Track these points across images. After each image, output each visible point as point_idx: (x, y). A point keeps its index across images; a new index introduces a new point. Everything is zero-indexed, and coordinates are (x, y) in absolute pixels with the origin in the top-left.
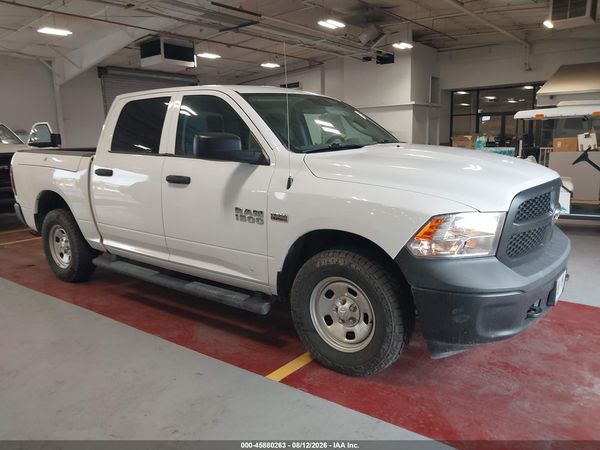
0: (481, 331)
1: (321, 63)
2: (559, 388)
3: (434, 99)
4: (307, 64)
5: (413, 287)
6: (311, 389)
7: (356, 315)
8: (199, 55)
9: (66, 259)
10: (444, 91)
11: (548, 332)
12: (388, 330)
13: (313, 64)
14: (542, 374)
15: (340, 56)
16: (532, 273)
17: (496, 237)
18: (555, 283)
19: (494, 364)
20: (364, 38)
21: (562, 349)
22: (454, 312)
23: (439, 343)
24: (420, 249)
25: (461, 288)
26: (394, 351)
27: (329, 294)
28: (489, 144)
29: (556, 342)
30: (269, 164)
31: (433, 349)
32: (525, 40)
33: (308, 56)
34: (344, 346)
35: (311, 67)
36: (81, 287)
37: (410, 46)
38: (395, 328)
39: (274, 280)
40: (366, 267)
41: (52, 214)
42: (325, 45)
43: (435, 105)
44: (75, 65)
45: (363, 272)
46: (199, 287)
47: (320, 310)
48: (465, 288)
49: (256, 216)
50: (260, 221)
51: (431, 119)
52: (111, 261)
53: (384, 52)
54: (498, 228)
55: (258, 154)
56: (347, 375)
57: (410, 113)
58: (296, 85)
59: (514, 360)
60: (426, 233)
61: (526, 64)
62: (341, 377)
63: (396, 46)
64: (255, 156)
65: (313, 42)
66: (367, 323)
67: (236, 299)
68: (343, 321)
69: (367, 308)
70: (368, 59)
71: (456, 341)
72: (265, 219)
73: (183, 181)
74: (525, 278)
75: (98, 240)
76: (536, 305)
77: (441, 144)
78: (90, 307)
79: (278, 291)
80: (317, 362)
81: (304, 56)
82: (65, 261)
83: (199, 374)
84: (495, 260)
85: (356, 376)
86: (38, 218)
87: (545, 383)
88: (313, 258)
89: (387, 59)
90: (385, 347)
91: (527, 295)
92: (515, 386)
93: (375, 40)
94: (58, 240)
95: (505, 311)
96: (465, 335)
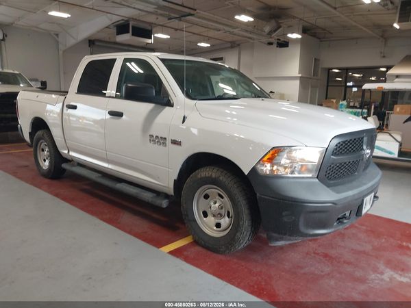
0: (303, 229)
1: (239, 45)
2: (358, 274)
3: (315, 74)
4: (229, 45)
5: (258, 195)
6: (187, 260)
7: (223, 212)
8: (156, 35)
9: (47, 163)
10: (322, 68)
11: (362, 236)
12: (241, 223)
13: (234, 45)
14: (349, 263)
15: (252, 41)
16: (343, 192)
17: (318, 165)
18: (363, 201)
19: (318, 254)
20: (267, 29)
21: (368, 247)
22: (284, 214)
23: (275, 235)
24: (264, 169)
25: (289, 197)
26: (245, 238)
27: (206, 197)
28: (349, 107)
29: (366, 242)
30: (173, 106)
31: (270, 239)
32: (382, 36)
33: (230, 39)
34: (213, 232)
35: (232, 47)
36: (55, 182)
37: (300, 36)
38: (246, 222)
39: (172, 185)
40: (229, 179)
41: (39, 133)
42: (241, 33)
43: (315, 77)
44: (73, 38)
45: (227, 183)
46: (124, 187)
47: (200, 207)
48: (292, 198)
49: (161, 141)
50: (164, 144)
51: (312, 87)
52: (73, 166)
53: (282, 40)
54: (320, 158)
55: (166, 100)
56: (214, 252)
57: (298, 82)
58: (221, 59)
59: (332, 252)
60: (268, 159)
61: (381, 53)
62: (209, 253)
63: (289, 35)
64: (164, 101)
65: (232, 30)
66: (229, 217)
67: (147, 196)
68: (214, 216)
69: (229, 207)
70: (271, 44)
71: (285, 234)
72: (167, 142)
73: (119, 115)
74: (337, 195)
75: (66, 152)
76: (348, 214)
77: (319, 105)
78: (57, 195)
79: (174, 193)
80: (196, 242)
81: (227, 40)
82: (46, 165)
83: (116, 243)
84: (317, 180)
85: (219, 253)
86: (32, 135)
87: (349, 269)
88: (197, 171)
89: (284, 44)
90: (238, 234)
91: (337, 206)
92: (327, 269)
93: (275, 31)
94: (43, 150)
95: (322, 216)
96: (291, 230)
